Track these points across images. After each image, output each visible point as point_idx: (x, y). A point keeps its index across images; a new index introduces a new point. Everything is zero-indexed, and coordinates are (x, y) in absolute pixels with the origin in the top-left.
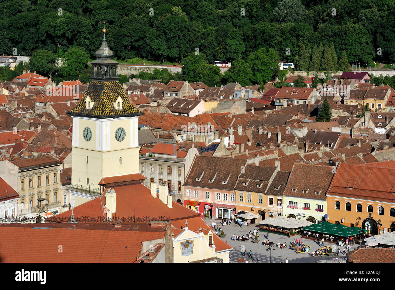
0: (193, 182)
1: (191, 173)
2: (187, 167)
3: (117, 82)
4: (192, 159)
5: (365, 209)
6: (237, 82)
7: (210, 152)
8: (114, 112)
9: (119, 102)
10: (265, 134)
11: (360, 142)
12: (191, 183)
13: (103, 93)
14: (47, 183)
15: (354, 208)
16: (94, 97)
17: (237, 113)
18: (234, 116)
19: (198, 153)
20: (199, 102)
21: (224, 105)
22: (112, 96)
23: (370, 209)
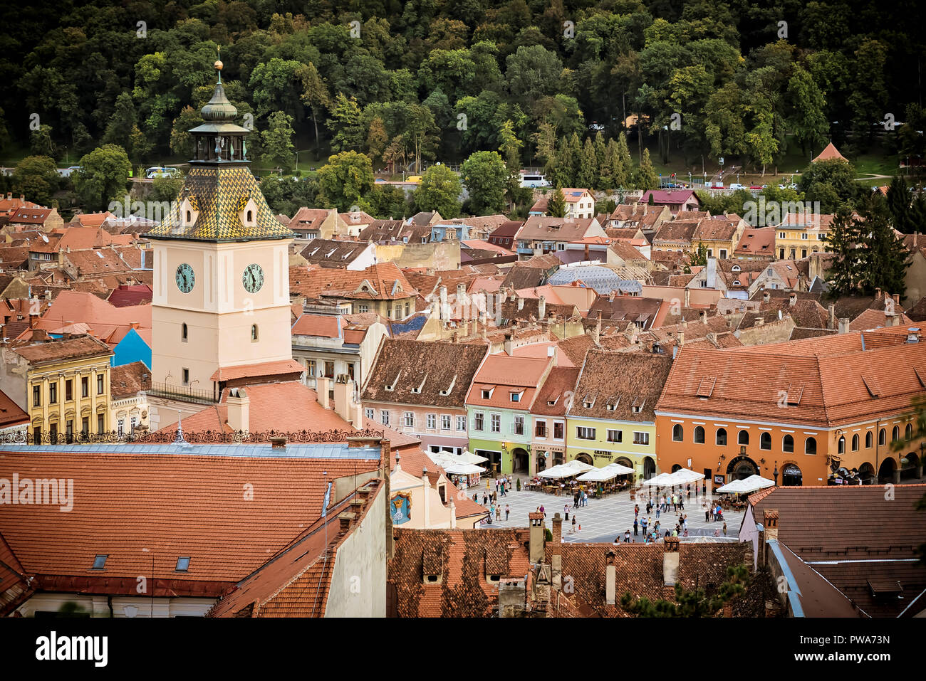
0: (378, 393)
1: (374, 375)
2: (366, 365)
3: (245, 170)
4: (376, 346)
5: (733, 438)
6: (434, 211)
7: (411, 332)
8: (240, 231)
9: (249, 213)
10: (512, 302)
11: (705, 314)
12: (374, 395)
13: (217, 192)
14: (85, 394)
15: (711, 436)
16: (199, 202)
17: (444, 268)
18: (439, 273)
19: (387, 335)
20: (366, 245)
21: (416, 253)
22: (235, 199)
23: (744, 437)
